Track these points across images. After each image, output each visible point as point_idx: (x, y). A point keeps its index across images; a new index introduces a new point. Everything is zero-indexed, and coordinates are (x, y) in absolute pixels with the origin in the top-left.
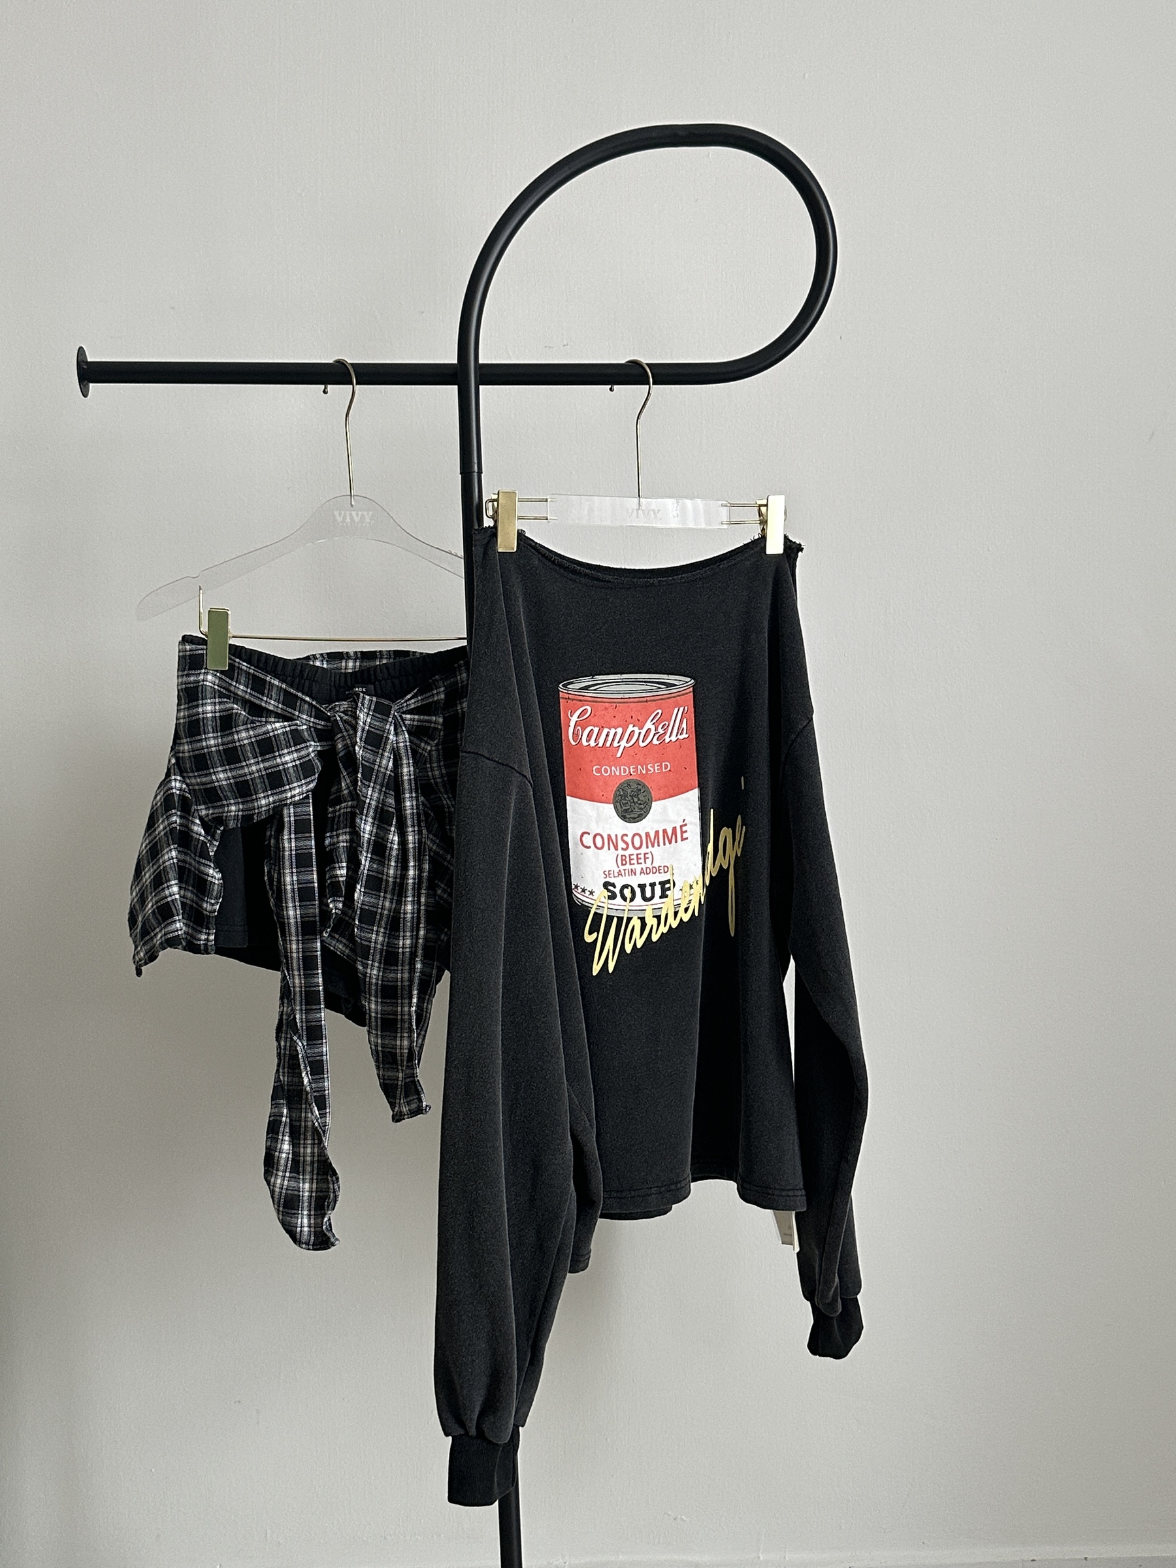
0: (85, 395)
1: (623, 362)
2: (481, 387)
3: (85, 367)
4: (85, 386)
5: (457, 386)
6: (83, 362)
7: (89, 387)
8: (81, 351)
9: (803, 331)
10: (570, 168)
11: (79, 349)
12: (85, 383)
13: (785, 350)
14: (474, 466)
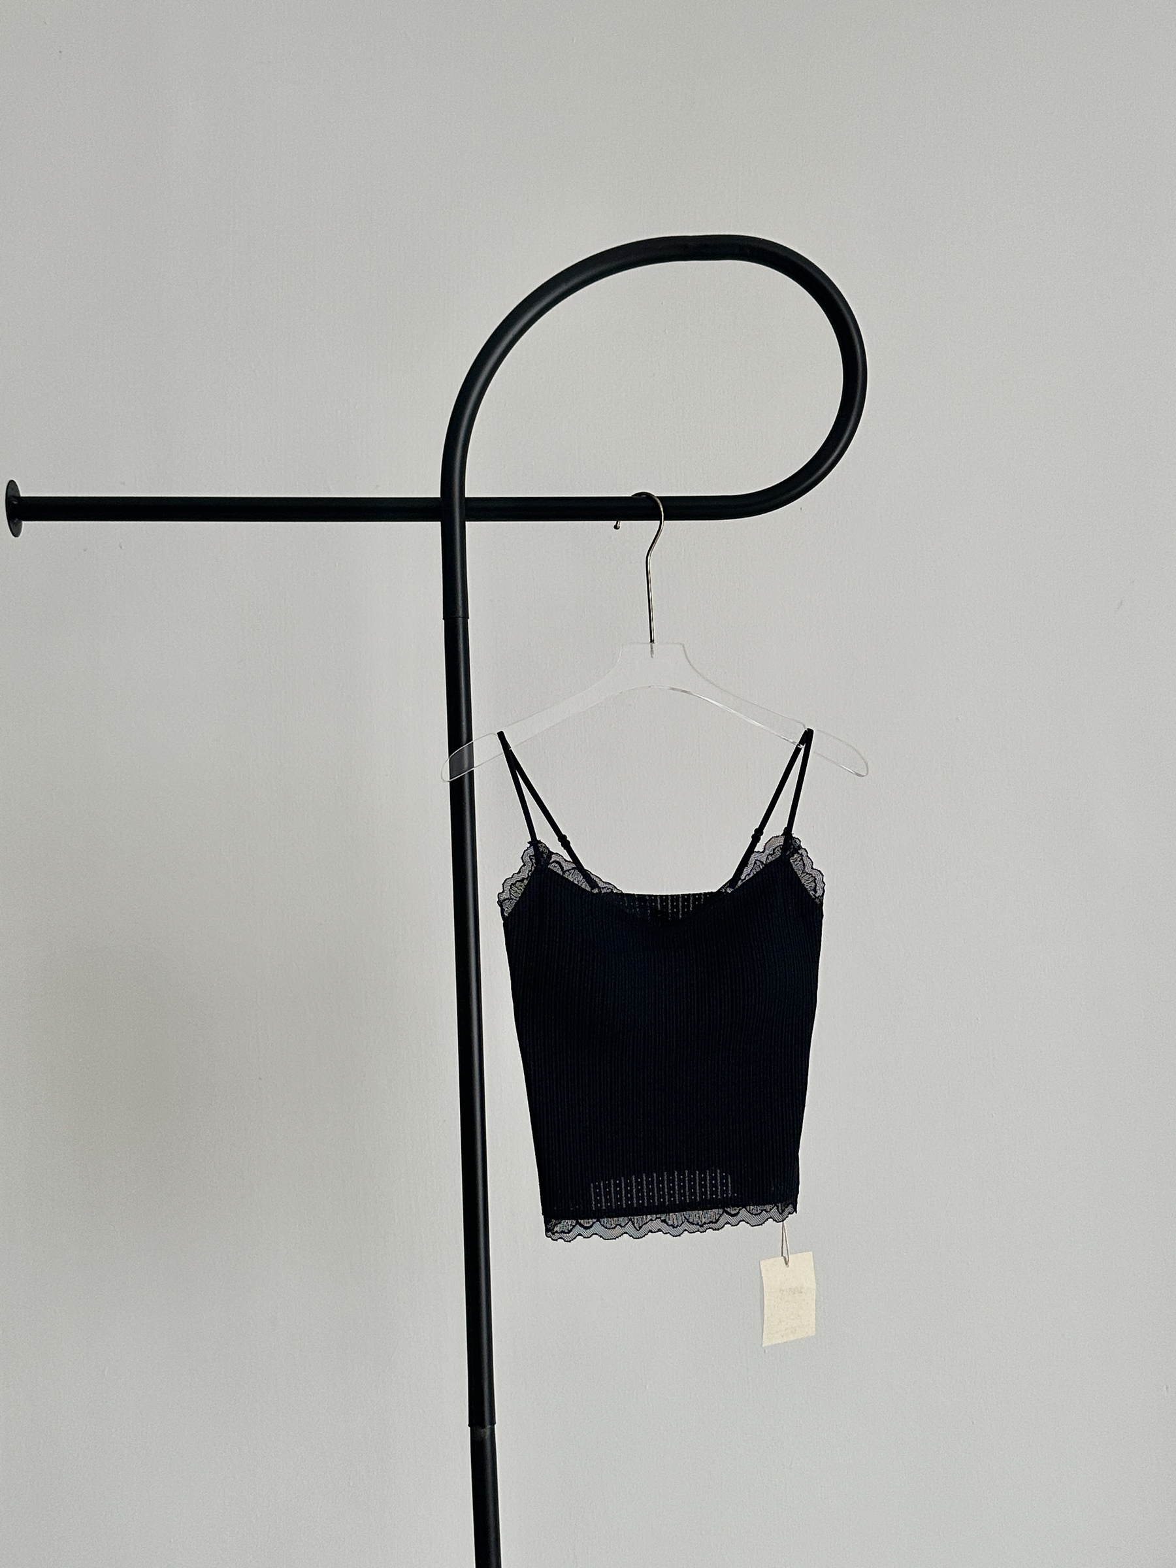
0: (16, 533)
1: (630, 495)
2: (467, 523)
3: (15, 503)
4: (16, 524)
5: (439, 524)
6: (14, 497)
7: (21, 526)
8: (12, 486)
9: (831, 460)
10: (566, 283)
11: (9, 484)
12: (15, 521)
13: (811, 480)
14: (459, 612)
